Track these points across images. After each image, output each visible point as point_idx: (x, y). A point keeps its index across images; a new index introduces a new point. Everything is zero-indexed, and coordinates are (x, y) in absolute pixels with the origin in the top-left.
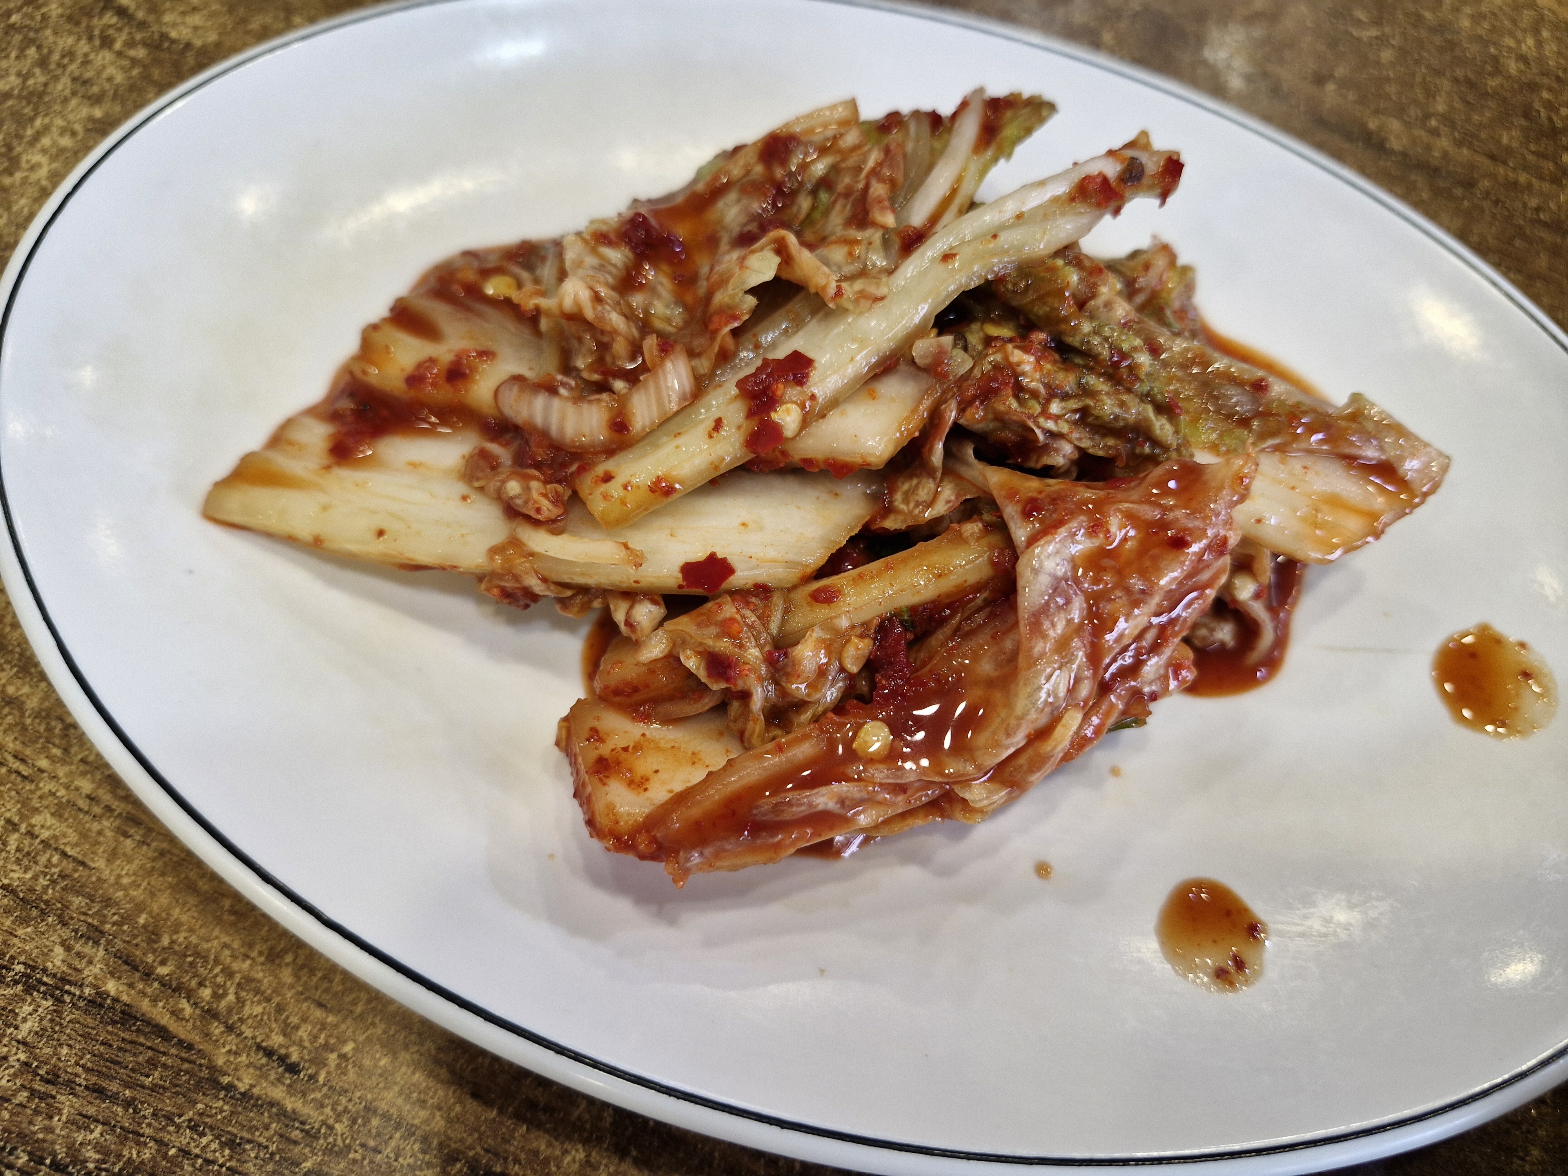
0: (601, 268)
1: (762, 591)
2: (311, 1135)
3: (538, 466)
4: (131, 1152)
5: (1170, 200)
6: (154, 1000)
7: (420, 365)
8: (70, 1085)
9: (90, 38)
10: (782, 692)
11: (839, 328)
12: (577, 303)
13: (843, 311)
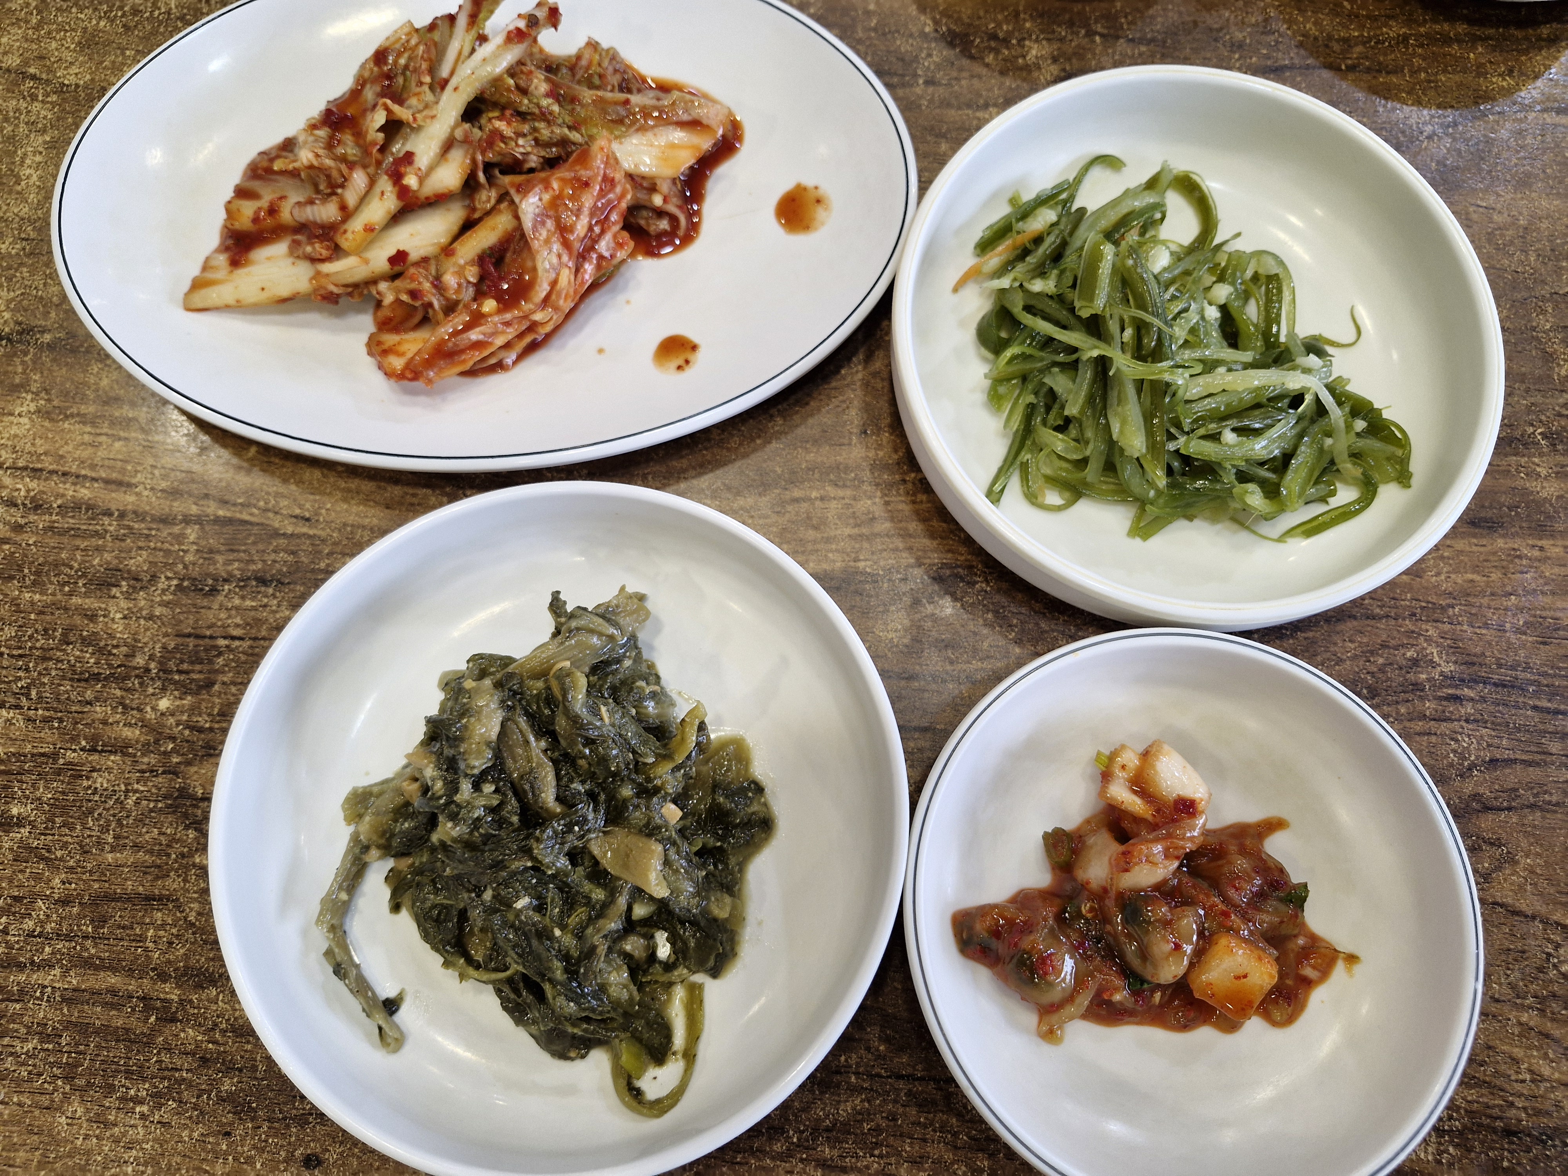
0: (316, 141)
1: (425, 260)
2: (323, 541)
3: (317, 237)
4: (253, 567)
5: (559, 28)
6: (241, 512)
7: (255, 212)
8: (219, 552)
9: (24, 98)
10: (447, 299)
11: (423, 135)
12: (309, 160)
13: (419, 128)
